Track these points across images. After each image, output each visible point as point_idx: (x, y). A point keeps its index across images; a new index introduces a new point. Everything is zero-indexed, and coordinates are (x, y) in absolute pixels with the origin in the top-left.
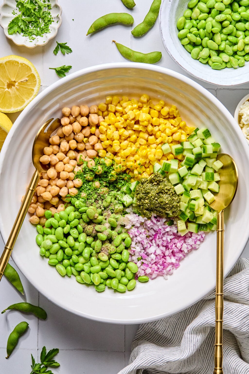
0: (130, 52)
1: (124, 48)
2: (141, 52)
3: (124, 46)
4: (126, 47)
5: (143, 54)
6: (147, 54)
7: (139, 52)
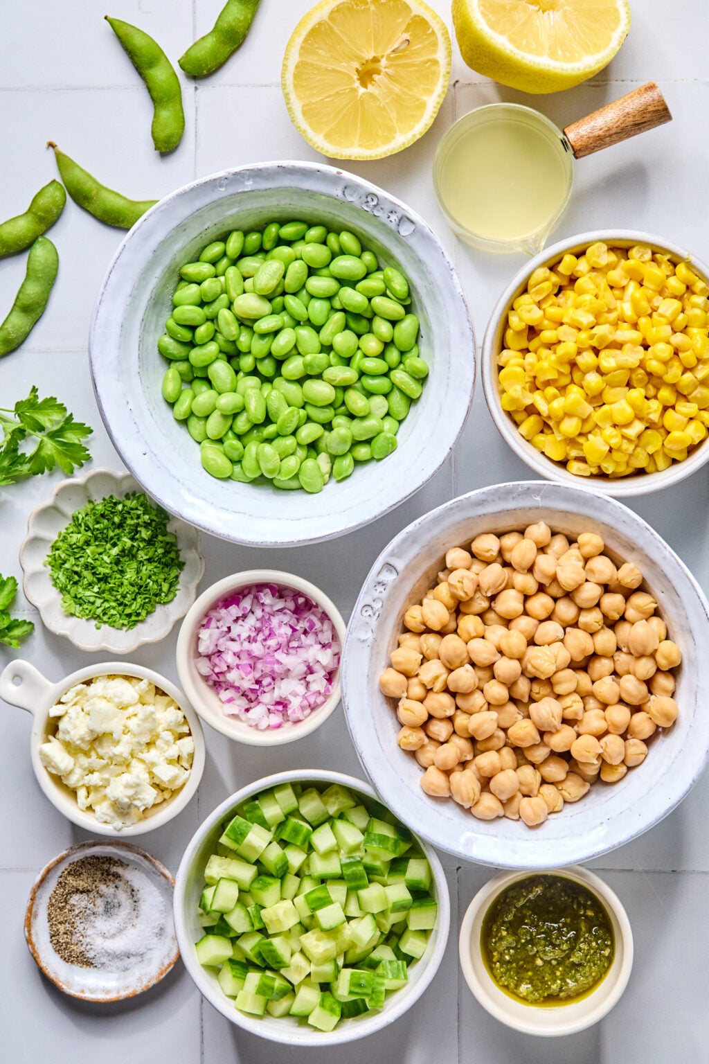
0: (89, 185)
1: (77, 172)
2: (122, 194)
3: (78, 166)
4: (82, 170)
5: (125, 198)
6: (138, 203)
7: (115, 190)
